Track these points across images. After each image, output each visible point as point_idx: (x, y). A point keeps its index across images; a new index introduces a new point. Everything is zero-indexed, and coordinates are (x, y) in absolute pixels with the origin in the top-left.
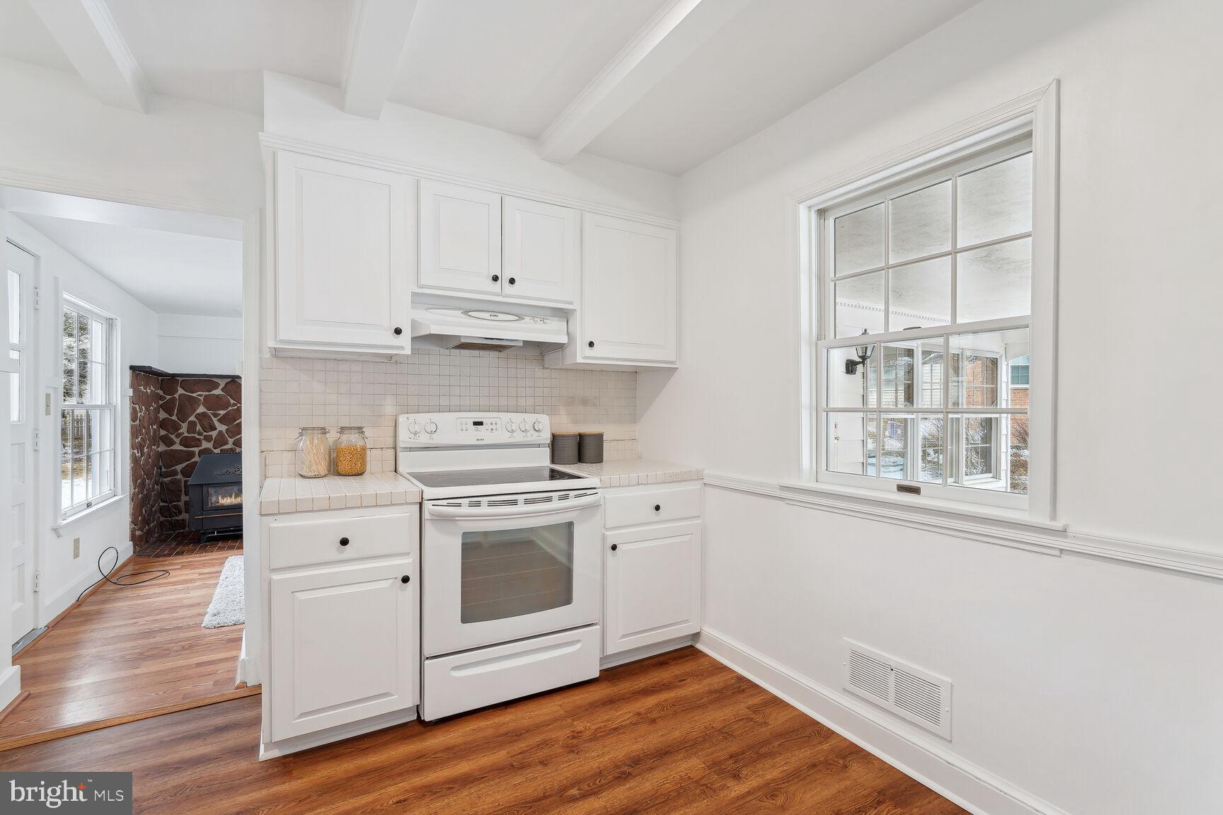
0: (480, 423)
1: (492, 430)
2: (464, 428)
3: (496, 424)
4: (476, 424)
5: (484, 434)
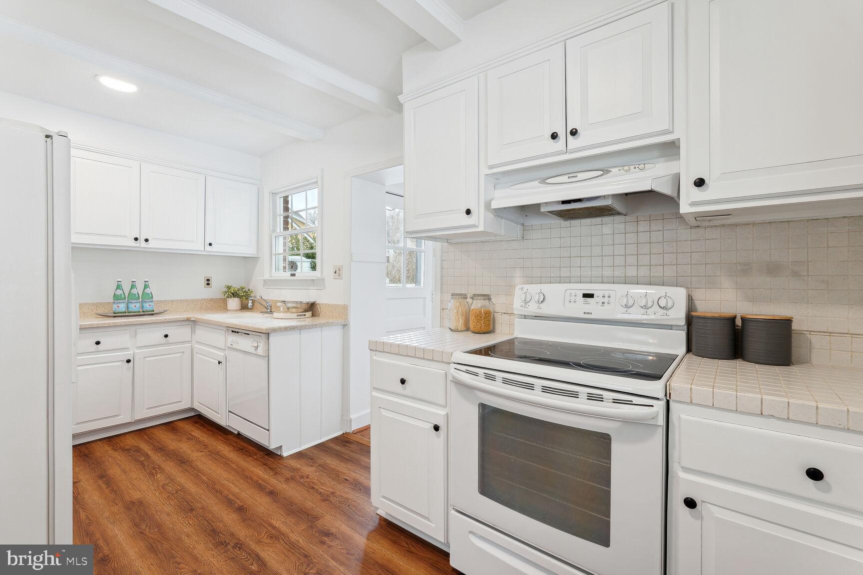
0: (591, 296)
1: (603, 303)
2: (573, 300)
3: (609, 297)
4: (586, 296)
5: (594, 308)
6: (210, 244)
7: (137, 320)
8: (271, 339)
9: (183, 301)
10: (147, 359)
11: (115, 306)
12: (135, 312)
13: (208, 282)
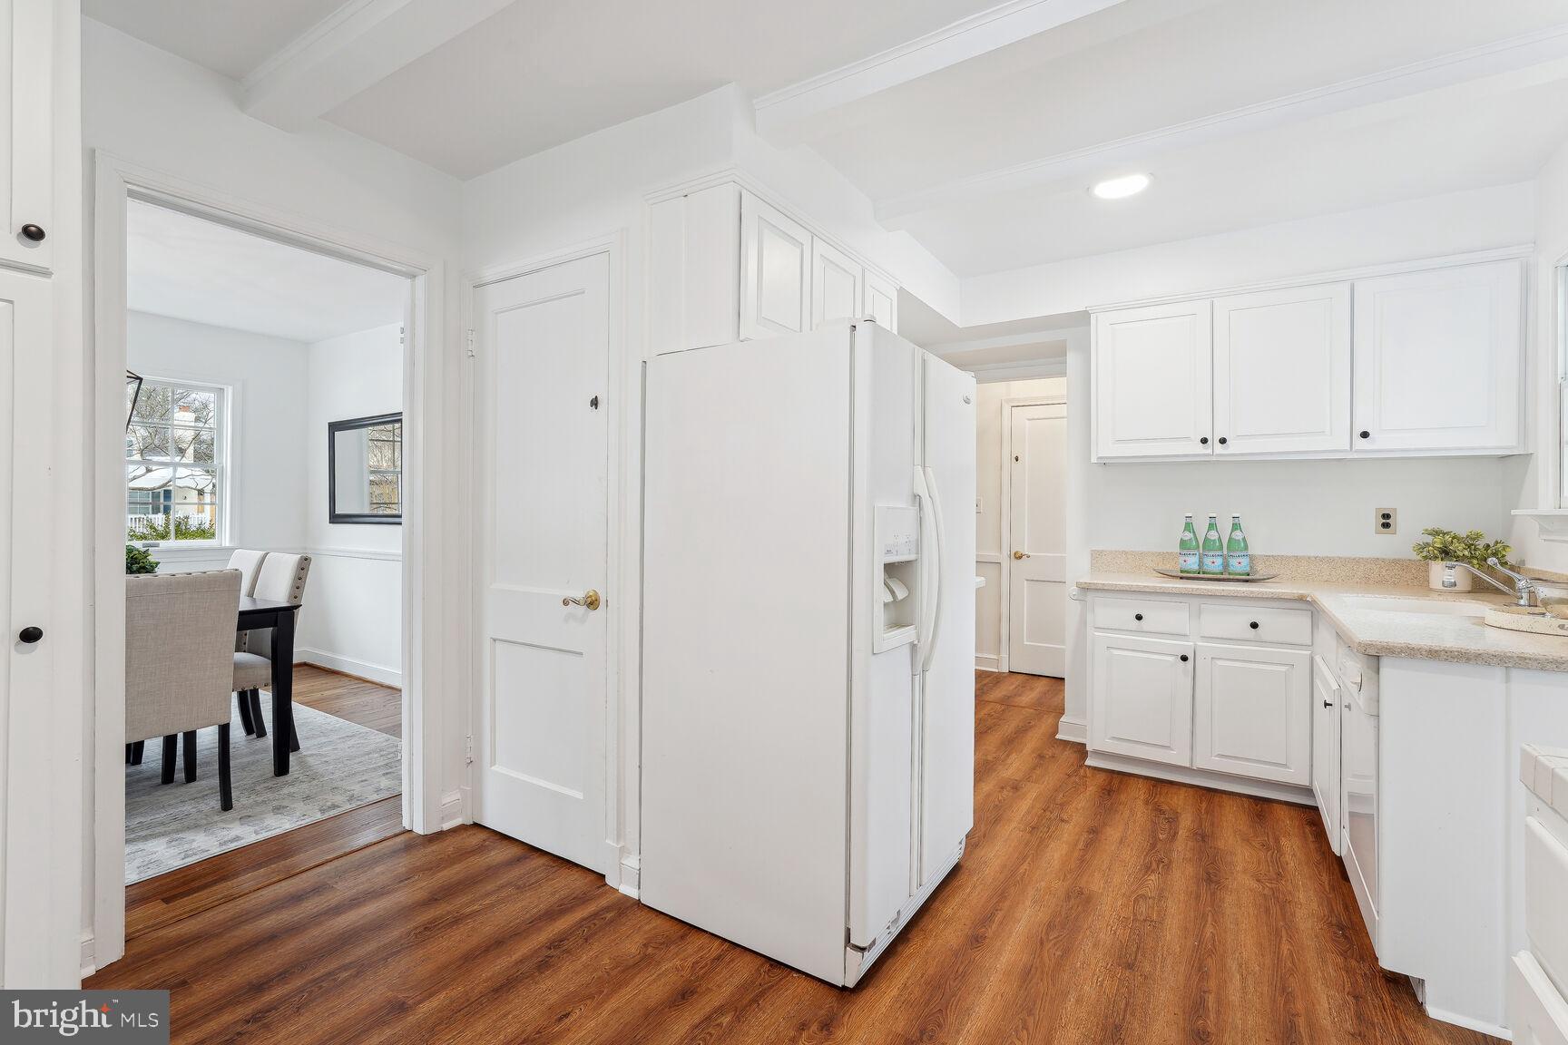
6: (1365, 435)
7: (1222, 588)
8: (1385, 671)
9: (1322, 559)
10: (1220, 663)
11: (1181, 559)
12: (1213, 574)
13: (1386, 521)
